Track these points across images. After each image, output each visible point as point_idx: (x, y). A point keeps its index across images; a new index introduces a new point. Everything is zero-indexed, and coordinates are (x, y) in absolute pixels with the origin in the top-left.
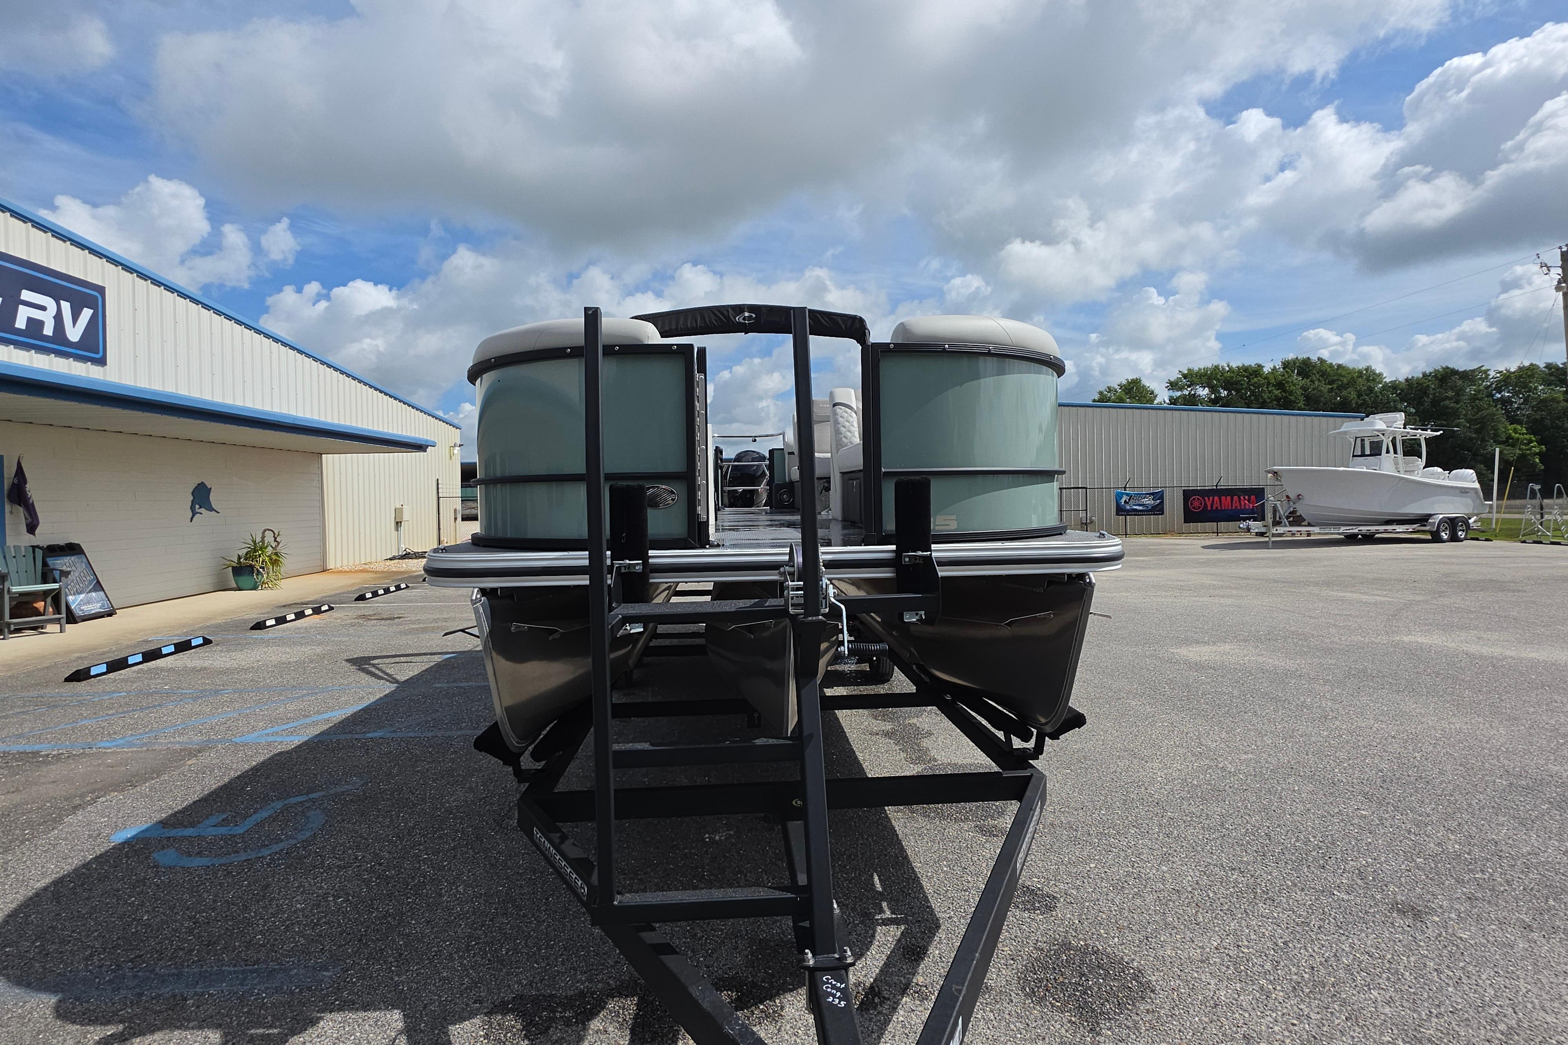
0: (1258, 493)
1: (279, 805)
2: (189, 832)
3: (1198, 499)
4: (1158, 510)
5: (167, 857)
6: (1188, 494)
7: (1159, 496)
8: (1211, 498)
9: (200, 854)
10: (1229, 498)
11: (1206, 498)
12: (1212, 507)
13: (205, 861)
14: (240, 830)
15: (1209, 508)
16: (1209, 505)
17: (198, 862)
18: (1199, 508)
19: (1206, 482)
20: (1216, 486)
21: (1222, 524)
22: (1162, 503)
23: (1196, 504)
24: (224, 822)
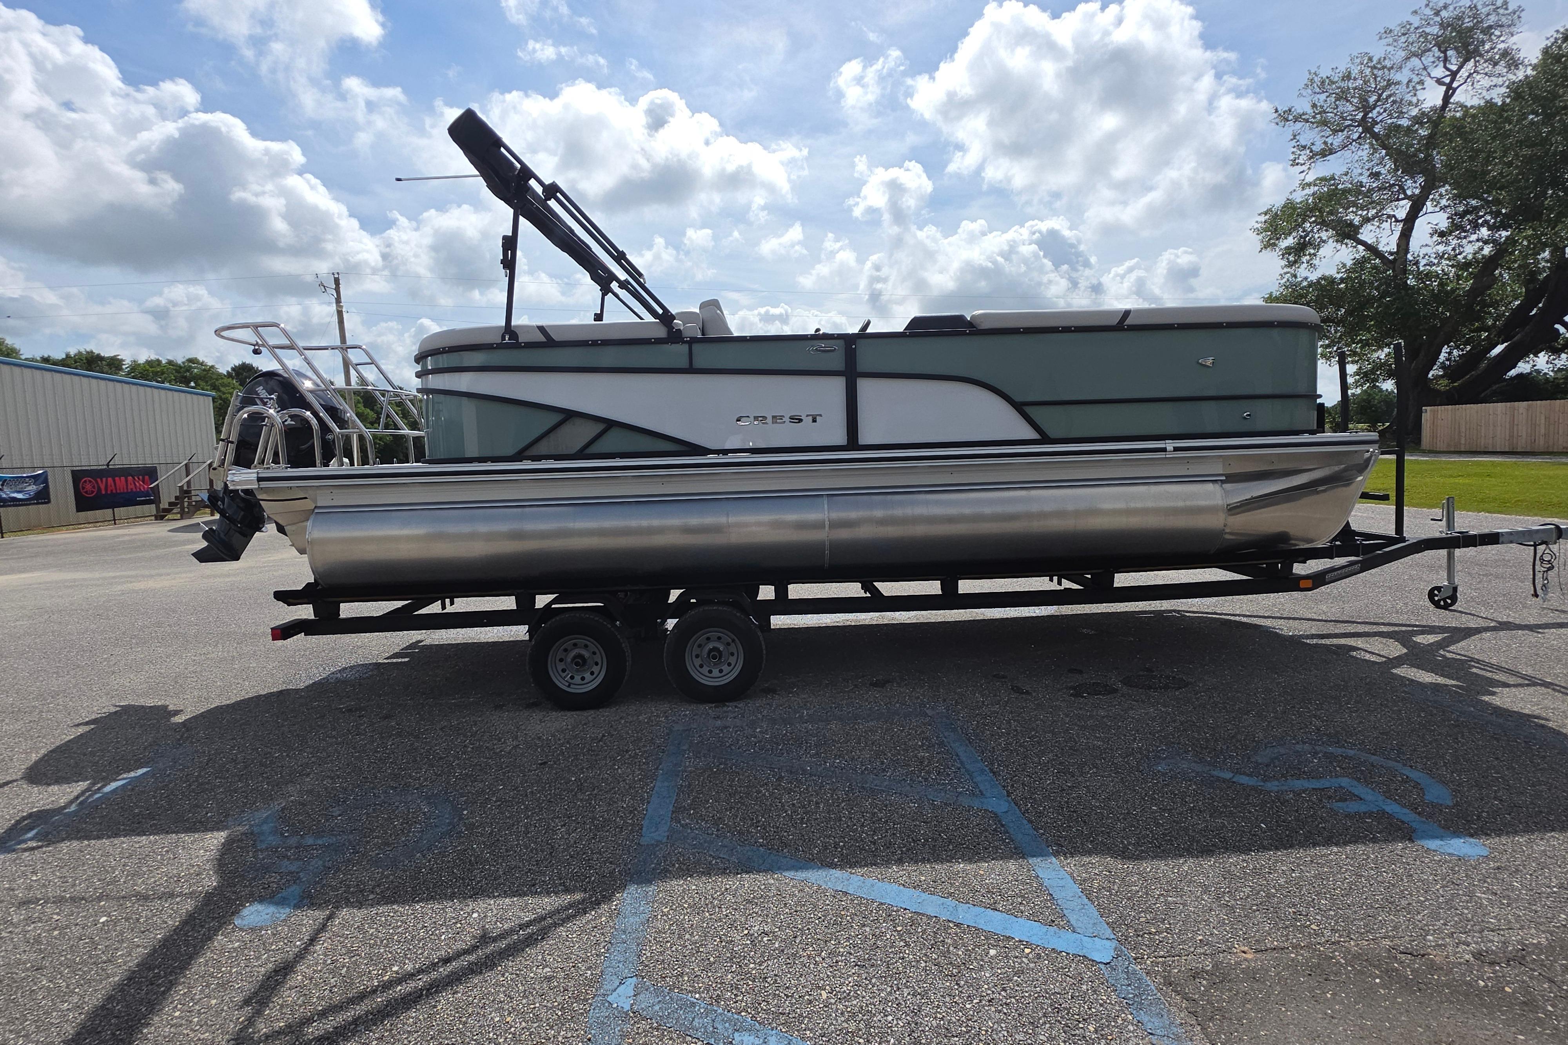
0: (151, 473)
1: (1272, 786)
2: (1392, 808)
3: (90, 481)
4: (43, 497)
5: (1438, 793)
6: (78, 476)
7: (42, 479)
8: (104, 479)
9: (1407, 780)
10: (123, 478)
11: (99, 480)
12: (106, 489)
13: (1407, 771)
14: (1345, 782)
15: (104, 492)
16: (103, 487)
17: (1414, 775)
18: (93, 492)
19: (94, 460)
20: (108, 465)
21: (120, 511)
22: (47, 488)
23: (88, 487)
24: (1346, 796)
